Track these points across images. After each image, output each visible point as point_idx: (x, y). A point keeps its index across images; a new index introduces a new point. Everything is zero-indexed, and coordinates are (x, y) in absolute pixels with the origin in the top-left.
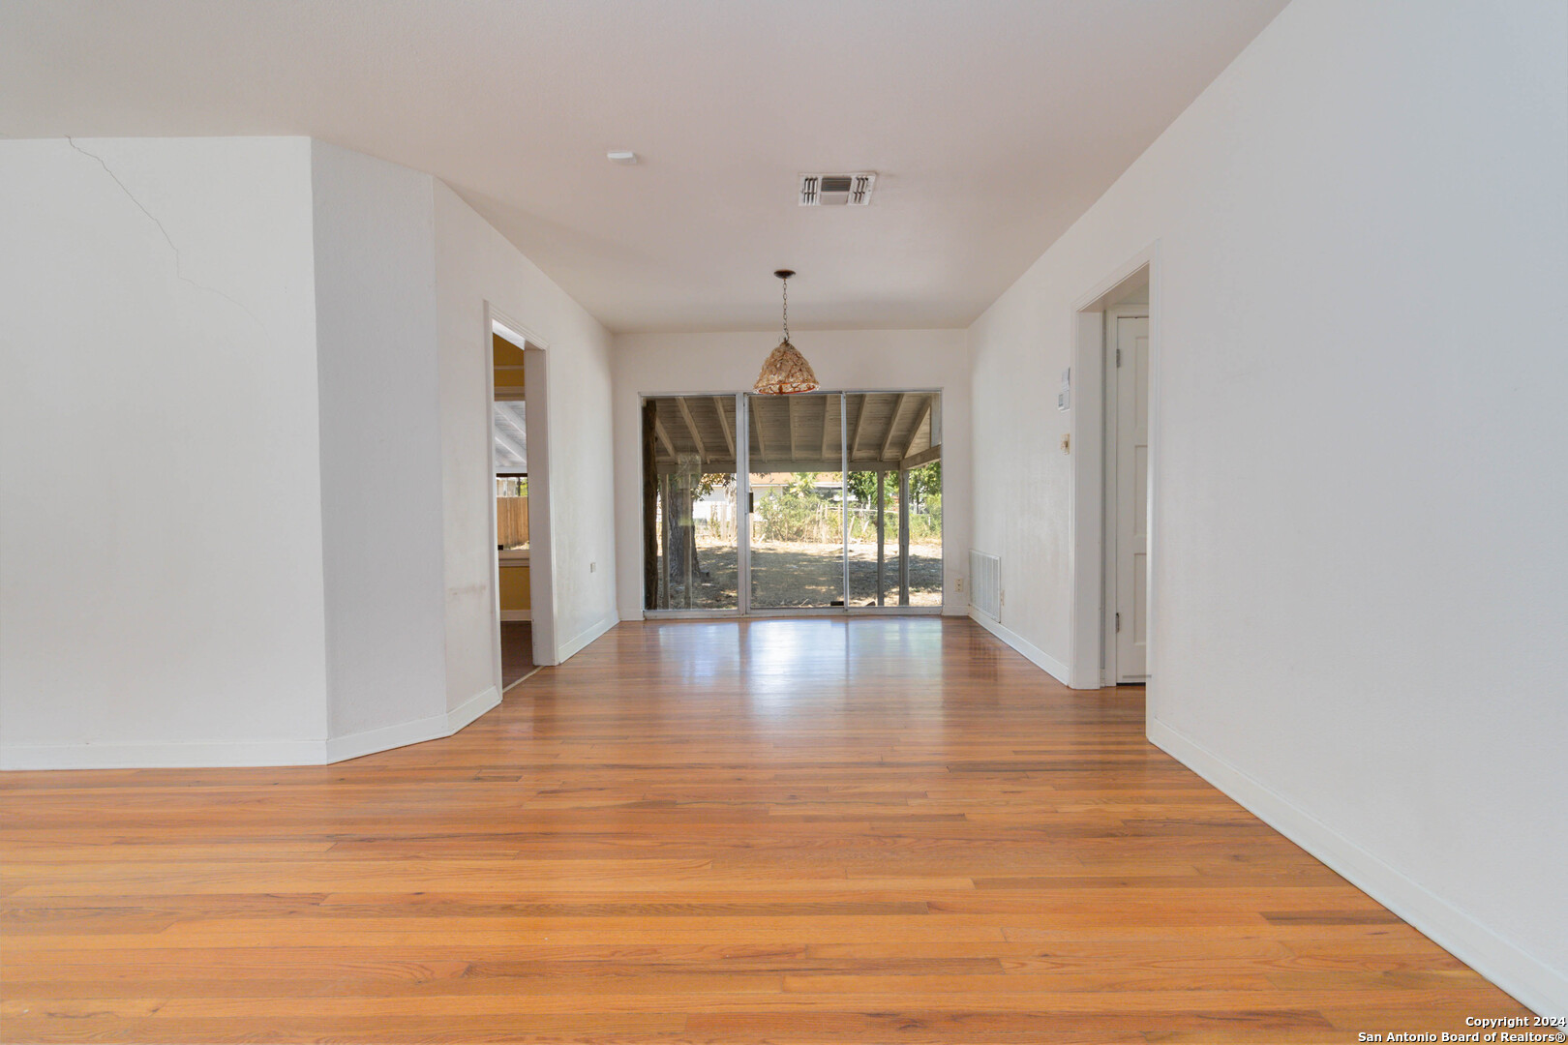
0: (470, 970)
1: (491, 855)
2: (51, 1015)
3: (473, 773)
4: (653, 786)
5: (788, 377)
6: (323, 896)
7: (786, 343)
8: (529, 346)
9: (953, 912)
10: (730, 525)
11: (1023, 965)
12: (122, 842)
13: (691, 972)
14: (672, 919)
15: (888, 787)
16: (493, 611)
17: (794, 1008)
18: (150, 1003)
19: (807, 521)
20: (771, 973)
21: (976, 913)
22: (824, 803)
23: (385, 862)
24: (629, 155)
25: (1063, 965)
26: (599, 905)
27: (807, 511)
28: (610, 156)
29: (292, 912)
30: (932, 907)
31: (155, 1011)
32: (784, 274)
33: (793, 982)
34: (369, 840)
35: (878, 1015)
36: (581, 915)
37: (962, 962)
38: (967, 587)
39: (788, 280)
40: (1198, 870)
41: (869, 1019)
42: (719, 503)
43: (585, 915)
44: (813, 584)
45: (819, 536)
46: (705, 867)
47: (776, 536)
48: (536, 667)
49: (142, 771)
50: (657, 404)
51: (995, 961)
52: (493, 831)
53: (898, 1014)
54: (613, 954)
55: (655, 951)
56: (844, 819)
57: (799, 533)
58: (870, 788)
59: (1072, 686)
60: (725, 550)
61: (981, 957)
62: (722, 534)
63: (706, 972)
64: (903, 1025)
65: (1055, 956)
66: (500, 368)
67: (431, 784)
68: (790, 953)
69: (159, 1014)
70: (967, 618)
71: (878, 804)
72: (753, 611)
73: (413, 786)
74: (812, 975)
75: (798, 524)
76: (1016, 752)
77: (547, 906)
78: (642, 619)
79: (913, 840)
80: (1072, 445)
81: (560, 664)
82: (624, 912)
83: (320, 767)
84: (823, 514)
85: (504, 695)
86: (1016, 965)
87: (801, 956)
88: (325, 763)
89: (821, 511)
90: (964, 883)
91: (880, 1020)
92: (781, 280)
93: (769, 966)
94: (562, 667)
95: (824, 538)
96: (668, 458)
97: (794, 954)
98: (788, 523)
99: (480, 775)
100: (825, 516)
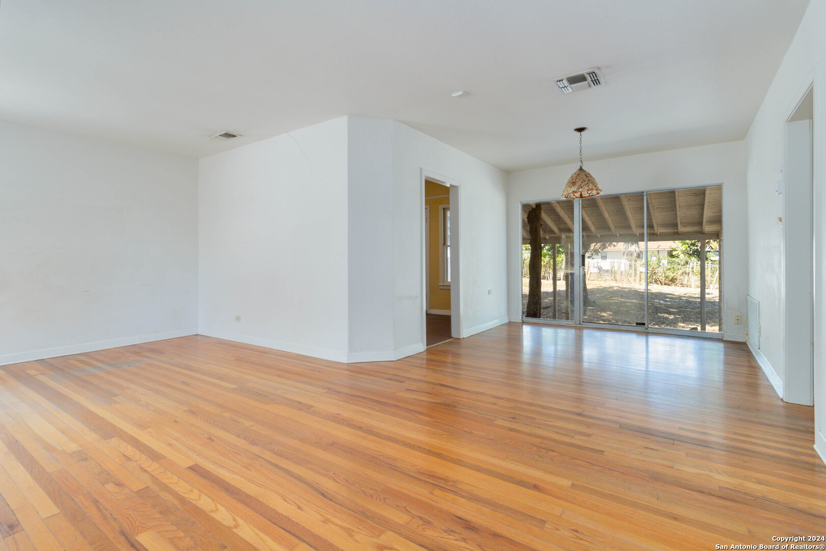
0: (333, 444)
1: (371, 408)
2: (232, 419)
3: (389, 376)
4: (453, 397)
5: (578, 189)
6: (312, 406)
7: (581, 169)
8: (451, 186)
9: (545, 493)
10: (623, 274)
11: (558, 530)
12: (278, 376)
13: (402, 472)
14: (414, 452)
15: (572, 426)
16: (422, 309)
17: (429, 501)
18: (251, 424)
19: (680, 272)
20: (432, 485)
21: (556, 498)
22: (527, 424)
23: (337, 401)
24: (461, 93)
25: (581, 539)
26: (390, 437)
27: (680, 267)
28: (453, 95)
29: (301, 409)
30: (536, 487)
31: (251, 426)
32: (580, 130)
33: (437, 492)
34: (339, 392)
35: (460, 518)
36: (382, 438)
37: (524, 514)
38: (742, 320)
39: (583, 133)
40: (750, 532)
41: (455, 518)
42: (616, 260)
43: (383, 439)
44: (667, 313)
45: (689, 283)
46: (444, 436)
47: (656, 282)
48: (451, 337)
49: (298, 355)
50: (542, 206)
51: (544, 522)
52: (377, 399)
53: (470, 522)
54: (380, 456)
55: (396, 460)
56: (530, 435)
57: (673, 280)
58: (560, 424)
59: (784, 400)
60: (615, 288)
61: (537, 517)
62: (618, 279)
63: (407, 475)
64: (468, 527)
65: (582, 534)
66: (429, 198)
67: (373, 377)
68: (446, 480)
69: (252, 428)
70: (745, 344)
71: (557, 433)
72: (584, 323)
73: (366, 377)
74: (447, 492)
75: (673, 275)
76: (680, 429)
77: (373, 432)
78: (520, 321)
79: (557, 454)
80: (783, 220)
81: (464, 338)
82: (397, 442)
83: (344, 363)
84: (693, 268)
85: (427, 349)
86: (553, 528)
87: (450, 483)
88: (346, 362)
89: (691, 266)
90: (567, 483)
91: (459, 520)
92: (578, 133)
93: (433, 482)
94: (465, 340)
95: (693, 285)
96: (555, 235)
97: (448, 481)
98: (665, 274)
99: (391, 378)
100: (694, 270)
